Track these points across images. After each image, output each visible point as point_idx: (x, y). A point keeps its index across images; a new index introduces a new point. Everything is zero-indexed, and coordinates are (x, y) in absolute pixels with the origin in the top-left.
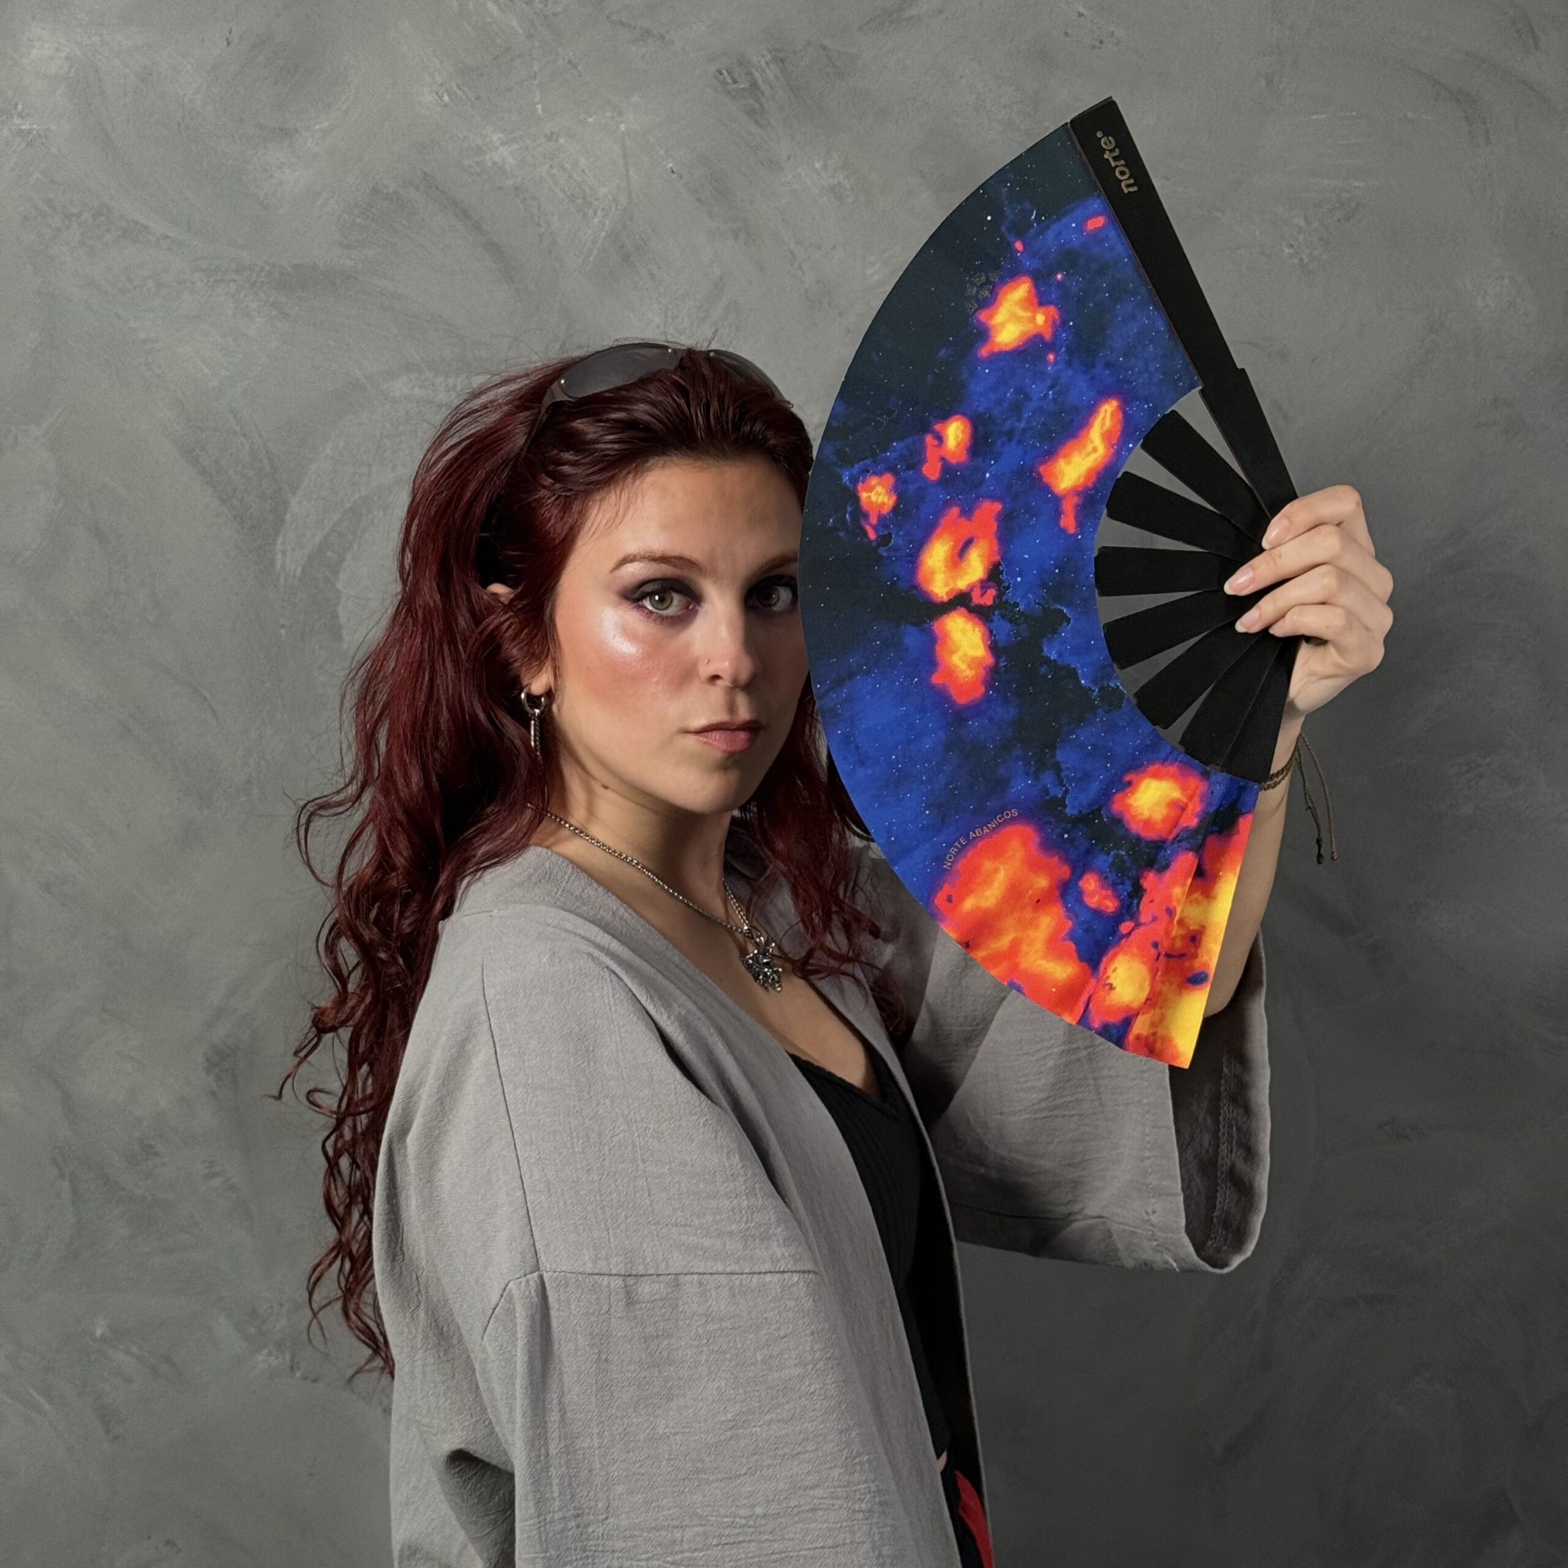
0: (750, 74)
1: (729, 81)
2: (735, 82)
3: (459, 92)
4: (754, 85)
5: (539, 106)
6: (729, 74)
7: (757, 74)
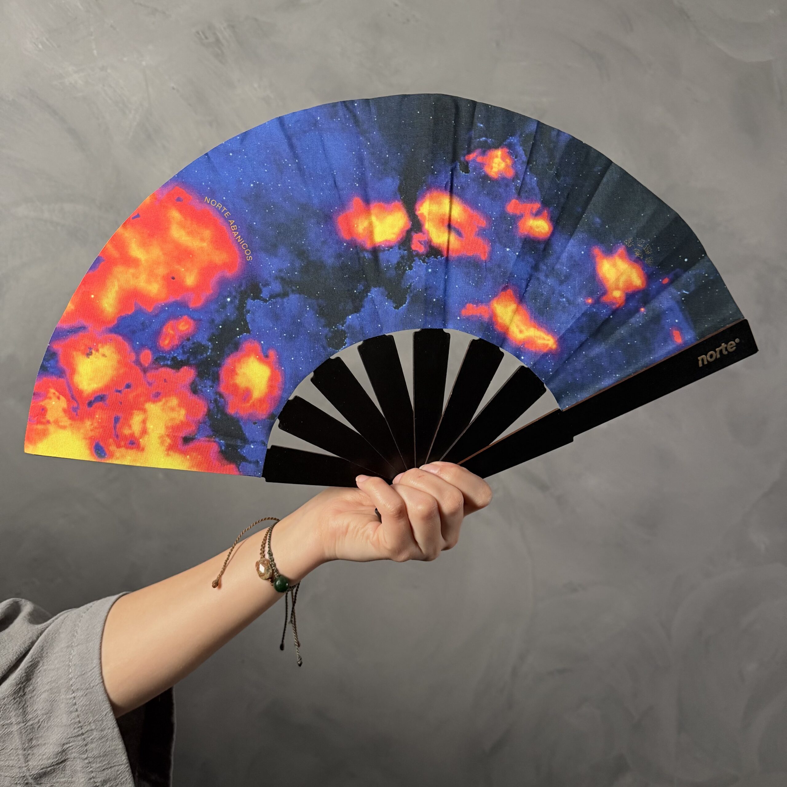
0: (215, 34)
1: (203, 37)
2: (206, 38)
3: (48, 43)
4: (218, 40)
5: (95, 52)
6: (203, 33)
7: (219, 35)
